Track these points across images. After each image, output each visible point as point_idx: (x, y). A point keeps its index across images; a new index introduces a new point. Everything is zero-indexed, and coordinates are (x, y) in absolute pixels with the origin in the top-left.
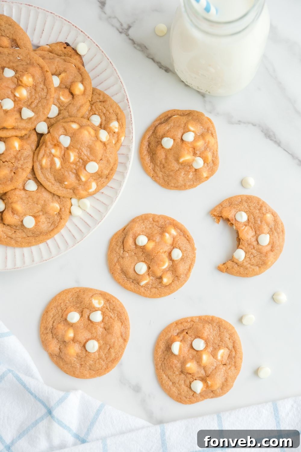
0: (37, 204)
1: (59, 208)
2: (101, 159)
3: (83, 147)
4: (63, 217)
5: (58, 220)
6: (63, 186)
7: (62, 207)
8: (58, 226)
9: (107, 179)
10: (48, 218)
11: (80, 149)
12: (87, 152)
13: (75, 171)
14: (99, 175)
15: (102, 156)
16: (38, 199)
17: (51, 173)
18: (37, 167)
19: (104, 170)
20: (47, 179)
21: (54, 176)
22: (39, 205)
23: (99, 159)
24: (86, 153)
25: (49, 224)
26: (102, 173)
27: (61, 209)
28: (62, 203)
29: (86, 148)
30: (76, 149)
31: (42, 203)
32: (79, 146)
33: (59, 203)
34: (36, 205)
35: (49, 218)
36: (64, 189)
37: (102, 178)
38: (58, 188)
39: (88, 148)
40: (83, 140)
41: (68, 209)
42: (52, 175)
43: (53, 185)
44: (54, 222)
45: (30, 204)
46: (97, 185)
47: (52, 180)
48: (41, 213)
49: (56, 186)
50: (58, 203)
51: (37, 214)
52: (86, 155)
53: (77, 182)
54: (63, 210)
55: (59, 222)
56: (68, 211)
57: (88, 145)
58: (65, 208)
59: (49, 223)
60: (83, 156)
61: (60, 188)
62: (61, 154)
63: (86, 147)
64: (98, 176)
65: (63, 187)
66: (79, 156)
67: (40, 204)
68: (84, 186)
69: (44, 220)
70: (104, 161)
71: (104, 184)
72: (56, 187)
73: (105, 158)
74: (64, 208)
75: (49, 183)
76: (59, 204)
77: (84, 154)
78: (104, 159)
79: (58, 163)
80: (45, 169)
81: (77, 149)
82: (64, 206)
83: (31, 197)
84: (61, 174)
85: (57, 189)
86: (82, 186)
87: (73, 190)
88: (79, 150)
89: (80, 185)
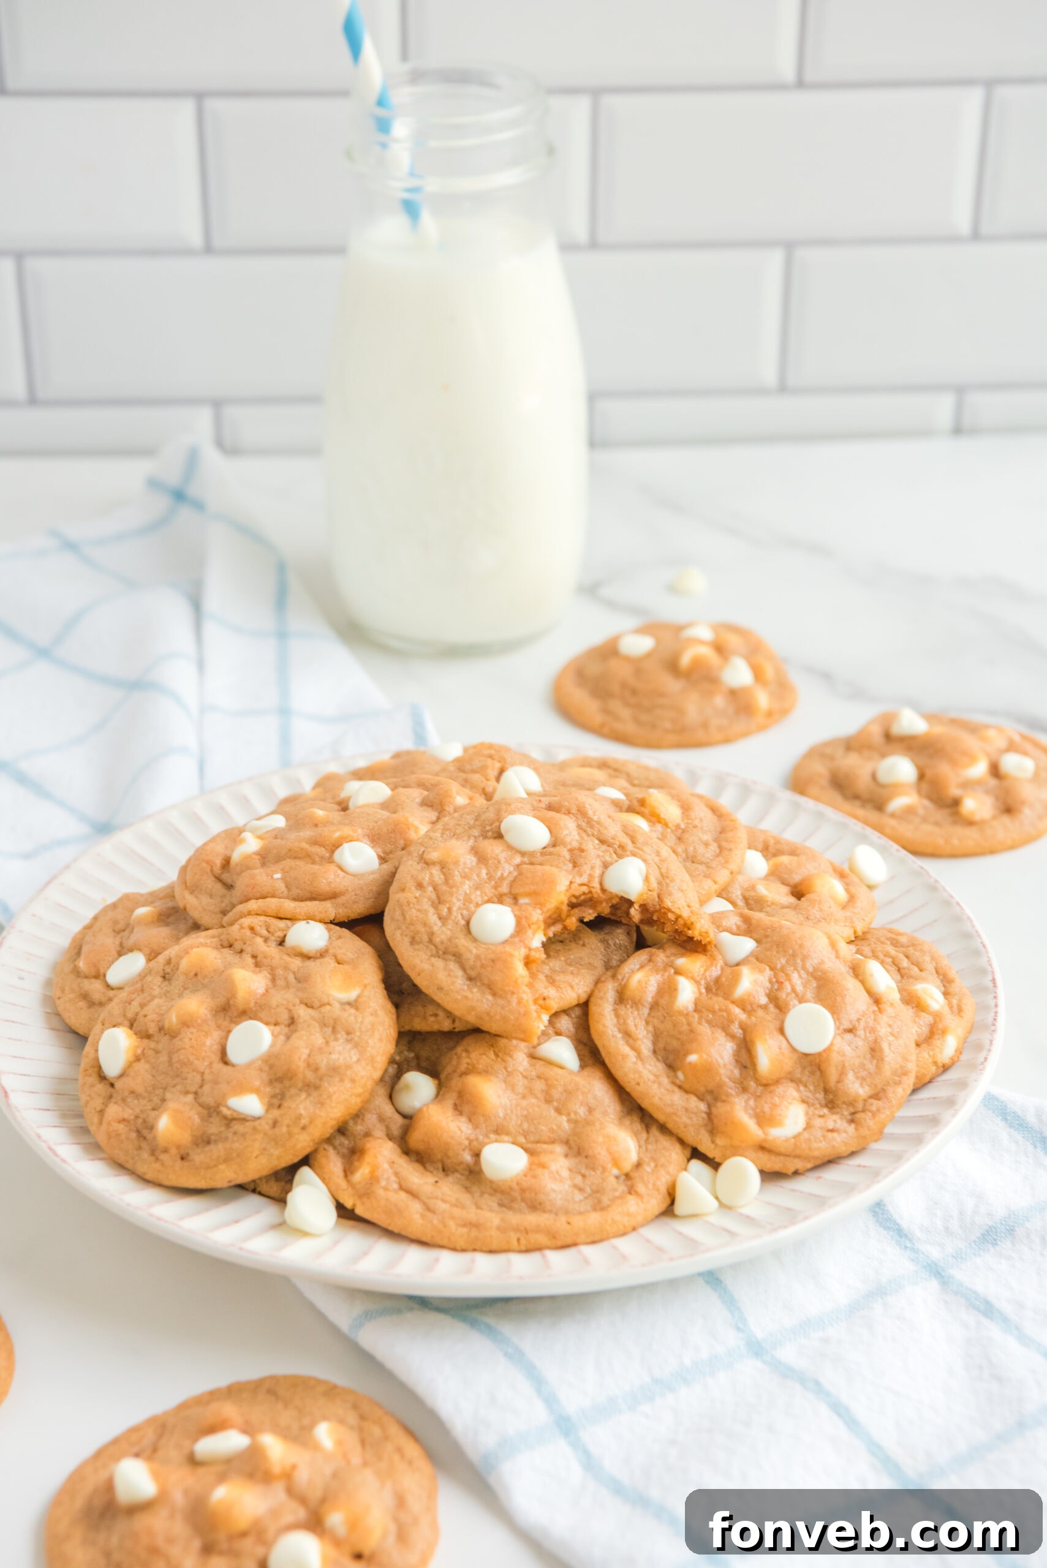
0: (558, 1111)
1: (634, 1157)
2: (850, 1031)
3: (796, 969)
4: (641, 1188)
5: (615, 1190)
6: (676, 1077)
7: (647, 1160)
8: (609, 1206)
9: (853, 1126)
10: (580, 1173)
11: (783, 970)
12: (805, 986)
13: (740, 1031)
14: (826, 1091)
15: (859, 1020)
16: (569, 1093)
17: (647, 1023)
18: (605, 994)
19: (851, 1076)
20: (627, 1035)
21: (657, 1036)
22: (564, 1118)
23: (846, 1025)
24: (799, 988)
25: (576, 1192)
26: (838, 1082)
27: (638, 1165)
28: (650, 1147)
29: (804, 975)
30: (767, 968)
31: (576, 1113)
32: (783, 961)
33: (642, 1142)
34: (553, 1113)
35: (584, 1176)
36: (676, 1089)
37: (833, 1113)
38: (656, 1076)
39: (815, 978)
40: (801, 946)
41: (668, 1173)
42: (650, 1028)
43: (639, 1063)
44: (597, 1192)
45: (533, 1101)
46: (808, 1127)
47: (646, 1045)
48: (559, 1149)
49: (651, 1068)
50: (638, 1141)
51: (545, 1146)
52: (797, 995)
53: (737, 1072)
54: (649, 1169)
55: (621, 1197)
56: (663, 1180)
57: (815, 970)
58: (656, 1166)
59: (581, 1190)
60: (788, 994)
61: (665, 1081)
62: (707, 974)
63: (808, 972)
64: (820, 1096)
65: (674, 1083)
66: (771, 990)
67: (569, 1114)
68: (756, 1100)
69: (565, 1173)
70: (860, 1043)
71: (835, 1135)
72: (650, 1071)
73: (868, 1035)
74: (653, 1165)
75: (626, 1050)
76: (640, 1147)
77: (794, 990)
78: (861, 1033)
79: (687, 993)
80: (630, 1002)
81: (771, 969)
82: (653, 1159)
83: (546, 1080)
84: (685, 1028)
85: (652, 1077)
86: (749, 1099)
87: (709, 1106)
88: (775, 975)
89: (745, 1090)
